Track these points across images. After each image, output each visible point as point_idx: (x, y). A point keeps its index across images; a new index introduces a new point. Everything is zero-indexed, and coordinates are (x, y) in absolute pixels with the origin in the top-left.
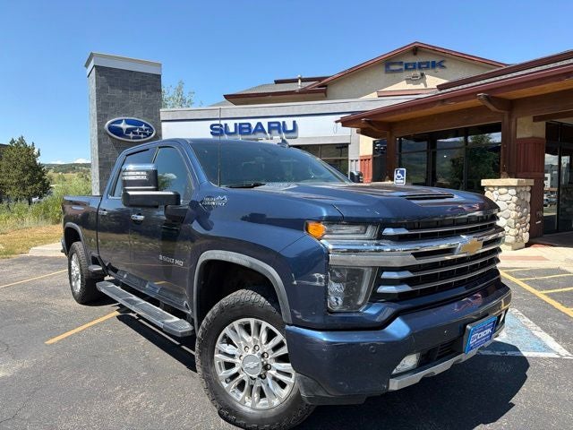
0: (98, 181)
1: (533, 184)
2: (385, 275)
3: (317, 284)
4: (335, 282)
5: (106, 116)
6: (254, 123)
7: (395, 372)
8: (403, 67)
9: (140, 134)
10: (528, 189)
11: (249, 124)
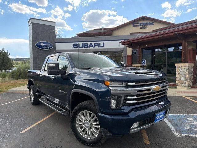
0: (32, 64)
1: (193, 65)
2: (129, 97)
3: (107, 100)
4: (113, 100)
5: (35, 41)
6: (89, 43)
7: (131, 128)
8: (139, 25)
9: (48, 47)
10: (192, 67)
11: (87, 44)
